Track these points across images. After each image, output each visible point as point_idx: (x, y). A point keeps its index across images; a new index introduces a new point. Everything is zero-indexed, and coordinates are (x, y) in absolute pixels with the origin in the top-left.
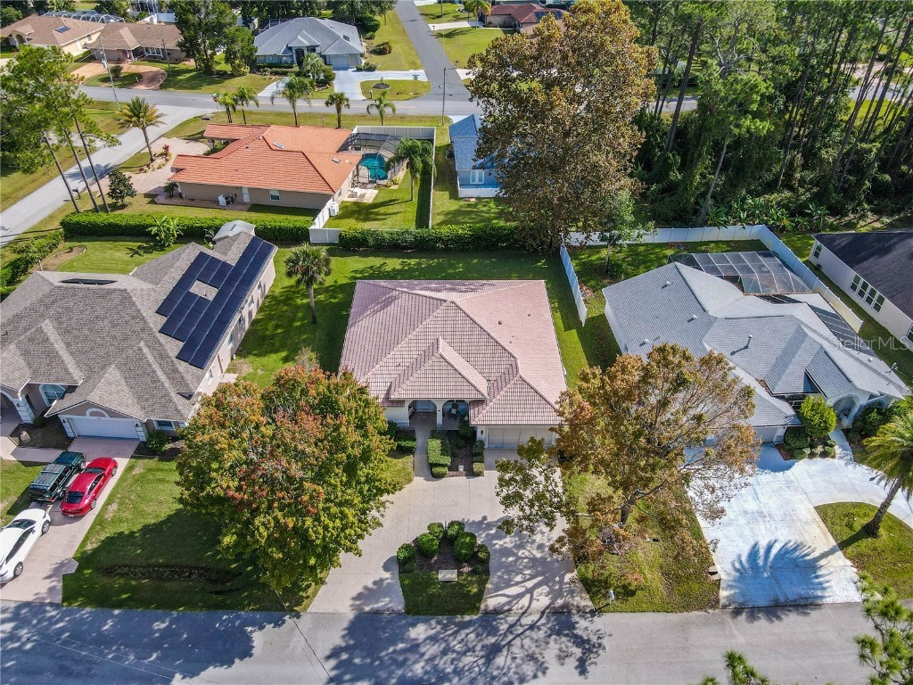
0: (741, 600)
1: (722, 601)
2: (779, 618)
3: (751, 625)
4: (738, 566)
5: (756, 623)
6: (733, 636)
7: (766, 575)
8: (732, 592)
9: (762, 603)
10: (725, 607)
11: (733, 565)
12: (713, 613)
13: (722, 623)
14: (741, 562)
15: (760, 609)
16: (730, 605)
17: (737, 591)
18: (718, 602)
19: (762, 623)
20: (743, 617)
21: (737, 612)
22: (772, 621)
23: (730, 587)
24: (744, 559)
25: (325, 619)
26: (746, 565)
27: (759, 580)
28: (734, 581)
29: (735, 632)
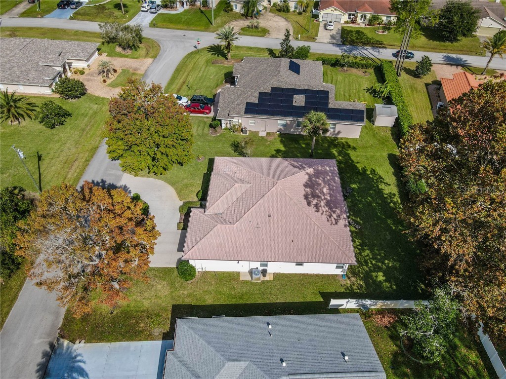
0: (58, 352)
1: (62, 340)
2: (38, 371)
3: (41, 351)
4: (79, 358)
5: (41, 355)
6: (40, 338)
7: (66, 375)
8: (65, 348)
9: (51, 364)
10: (58, 340)
11: (79, 355)
12: (56, 332)
13: (49, 335)
14: (80, 361)
15: (48, 361)
16: (58, 344)
17: (64, 352)
18: (62, 337)
19: (39, 359)
20: (48, 349)
21: (52, 346)
22: (38, 365)
23: (68, 348)
24: (81, 364)
25: (119, 178)
26: (76, 364)
27: (64, 369)
28: (71, 352)
29: (42, 340)
